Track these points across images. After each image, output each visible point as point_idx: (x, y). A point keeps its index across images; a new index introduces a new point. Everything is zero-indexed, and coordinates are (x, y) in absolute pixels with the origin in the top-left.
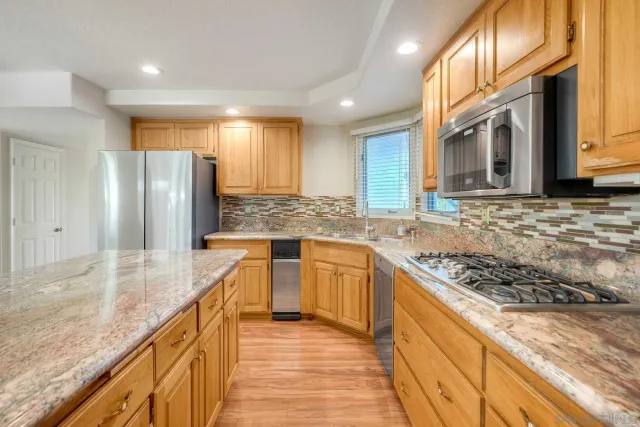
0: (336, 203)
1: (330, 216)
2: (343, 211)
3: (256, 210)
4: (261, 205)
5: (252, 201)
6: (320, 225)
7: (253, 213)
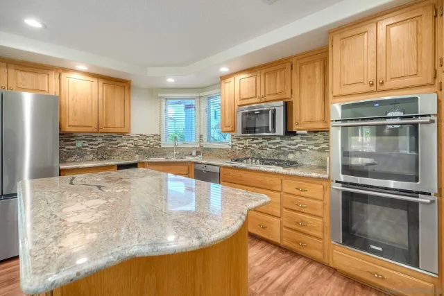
0: (147, 139)
1: (143, 147)
2: (152, 144)
3: (85, 145)
4: (91, 140)
5: (83, 137)
6: (137, 153)
7: (84, 147)
